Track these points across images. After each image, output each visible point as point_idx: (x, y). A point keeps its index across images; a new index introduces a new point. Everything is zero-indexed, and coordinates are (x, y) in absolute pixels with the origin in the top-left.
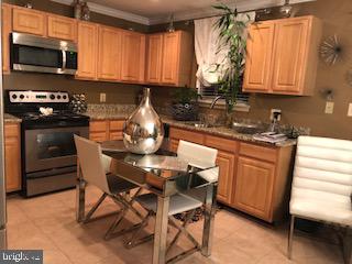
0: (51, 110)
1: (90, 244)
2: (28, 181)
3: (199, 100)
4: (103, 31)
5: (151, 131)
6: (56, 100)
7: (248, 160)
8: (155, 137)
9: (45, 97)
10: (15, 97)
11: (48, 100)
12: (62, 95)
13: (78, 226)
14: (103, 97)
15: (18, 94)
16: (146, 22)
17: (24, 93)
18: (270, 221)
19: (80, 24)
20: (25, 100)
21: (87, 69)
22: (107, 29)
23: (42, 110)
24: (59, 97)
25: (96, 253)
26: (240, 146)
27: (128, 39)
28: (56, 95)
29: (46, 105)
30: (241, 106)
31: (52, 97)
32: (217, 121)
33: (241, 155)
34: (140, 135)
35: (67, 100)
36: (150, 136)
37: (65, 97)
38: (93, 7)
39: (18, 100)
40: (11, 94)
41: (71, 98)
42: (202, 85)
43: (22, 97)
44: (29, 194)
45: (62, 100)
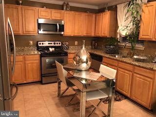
0: (54, 49)
1: (60, 107)
2: (43, 78)
3: (119, 44)
4: (75, 14)
5: (85, 60)
6: (56, 45)
7: (138, 76)
8: (87, 62)
9: (52, 44)
10: (40, 44)
11: (53, 45)
12: (58, 42)
13: (57, 98)
14: (76, 43)
15: (41, 43)
16: (97, 8)
17: (44, 42)
18: (150, 109)
19: (65, 12)
20: (44, 45)
21: (68, 31)
22: (77, 13)
23: (50, 49)
24: (57, 44)
25: (60, 111)
26: (134, 68)
27: (86, 17)
28: (56, 42)
29: (52, 47)
30: (140, 47)
31: (54, 44)
32: (128, 54)
33: (135, 73)
34: (80, 61)
35: (60, 45)
36: (84, 62)
37: (59, 44)
38: (71, 4)
39: (41, 45)
40: (39, 43)
41: (62, 44)
42: (120, 36)
43: (43, 44)
44: (43, 83)
45: (58, 45)
